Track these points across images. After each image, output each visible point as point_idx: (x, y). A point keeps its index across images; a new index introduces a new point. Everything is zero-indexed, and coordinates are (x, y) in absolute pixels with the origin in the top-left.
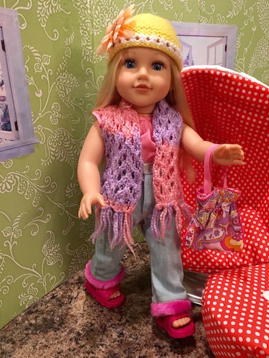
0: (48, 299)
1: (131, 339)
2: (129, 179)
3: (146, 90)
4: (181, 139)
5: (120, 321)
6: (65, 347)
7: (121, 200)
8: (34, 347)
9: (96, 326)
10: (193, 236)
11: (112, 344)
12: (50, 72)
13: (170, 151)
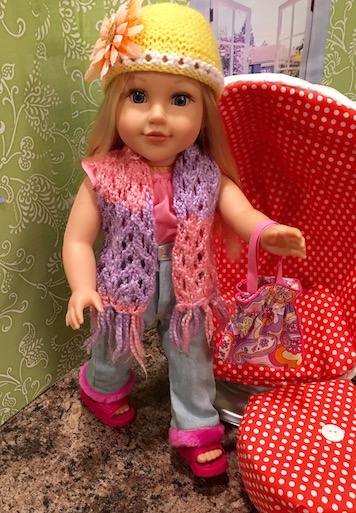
0: (30, 410)
1: (142, 472)
2: (137, 269)
3: (162, 139)
4: (218, 204)
5: (128, 445)
6: (55, 480)
7: (126, 298)
8: (15, 478)
9: (96, 451)
10: (229, 347)
11: (117, 478)
12: (15, 90)
13: (198, 228)
